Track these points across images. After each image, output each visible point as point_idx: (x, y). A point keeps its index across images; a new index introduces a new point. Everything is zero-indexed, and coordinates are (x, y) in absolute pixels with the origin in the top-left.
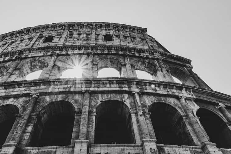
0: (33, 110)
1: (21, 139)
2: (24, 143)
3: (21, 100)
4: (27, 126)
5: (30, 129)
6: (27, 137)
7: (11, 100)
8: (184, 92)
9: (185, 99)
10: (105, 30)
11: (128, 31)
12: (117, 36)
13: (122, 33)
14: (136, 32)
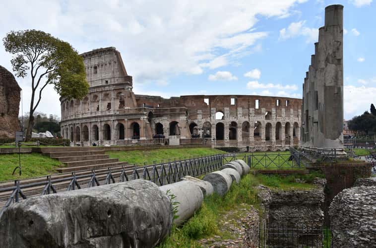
8: (113, 117)
9: (114, 120)
10: (94, 58)
11: (104, 54)
12: (98, 66)
13: (101, 60)
14: (108, 53)
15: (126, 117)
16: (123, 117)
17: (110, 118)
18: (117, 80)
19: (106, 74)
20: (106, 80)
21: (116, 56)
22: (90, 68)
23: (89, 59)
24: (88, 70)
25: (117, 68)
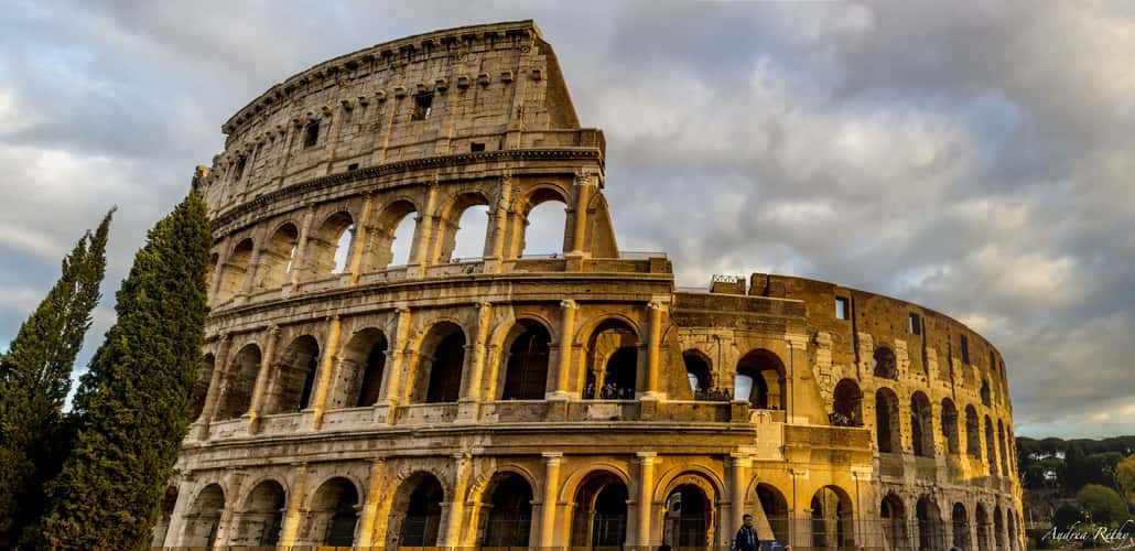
1: (263, 404)
2: (265, 408)
3: (262, 334)
4: (268, 383)
5: (271, 388)
6: (268, 399)
7: (253, 335)
8: (494, 290)
9: (494, 305)
10: (422, 64)
11: (482, 48)
12: (442, 90)
13: (461, 70)
14: (504, 45)
15: (569, 289)
16: (555, 289)
17: (474, 291)
18: (536, 142)
19: (477, 121)
20: (478, 141)
21: (543, 57)
22: (392, 101)
23: (393, 68)
24: (379, 108)
25: (542, 97)
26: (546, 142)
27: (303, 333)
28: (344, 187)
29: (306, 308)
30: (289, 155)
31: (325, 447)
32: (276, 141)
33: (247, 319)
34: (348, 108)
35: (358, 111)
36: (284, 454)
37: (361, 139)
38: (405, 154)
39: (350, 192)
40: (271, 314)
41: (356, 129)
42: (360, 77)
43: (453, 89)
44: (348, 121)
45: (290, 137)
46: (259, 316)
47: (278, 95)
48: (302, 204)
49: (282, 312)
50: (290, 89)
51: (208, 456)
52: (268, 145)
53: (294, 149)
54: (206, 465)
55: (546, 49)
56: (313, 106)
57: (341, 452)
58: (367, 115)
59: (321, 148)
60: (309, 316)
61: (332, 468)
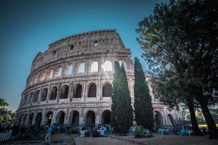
0: (72, 87)
1: (71, 96)
2: (72, 97)
3: (69, 83)
4: (71, 92)
5: (72, 93)
6: (72, 95)
7: (66, 83)
10: (94, 36)
11: (106, 34)
12: (99, 41)
13: (102, 37)
14: (110, 33)
18: (119, 51)
19: (107, 46)
20: (108, 50)
21: (117, 36)
22: (89, 42)
23: (89, 36)
24: (87, 43)
25: (119, 43)
26: (121, 51)
27: (78, 83)
28: (82, 57)
29: (79, 78)
30: (67, 51)
31: (87, 105)
32: (63, 48)
33: (65, 80)
34: (80, 43)
35: (82, 43)
36: (78, 106)
37: (83, 48)
38: (94, 51)
39: (84, 58)
40: (71, 79)
41: (82, 47)
42: (82, 38)
43: (102, 40)
44: (80, 45)
45: (67, 48)
46: (68, 80)
47: (64, 40)
48: (73, 59)
49: (73, 79)
50: (66, 39)
51: (60, 106)
52: (62, 49)
53: (68, 50)
54: (60, 107)
55: (118, 34)
56: (72, 42)
57: (91, 106)
58: (84, 44)
59: (75, 50)
60: (79, 80)
61: (89, 108)
